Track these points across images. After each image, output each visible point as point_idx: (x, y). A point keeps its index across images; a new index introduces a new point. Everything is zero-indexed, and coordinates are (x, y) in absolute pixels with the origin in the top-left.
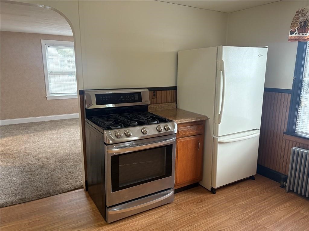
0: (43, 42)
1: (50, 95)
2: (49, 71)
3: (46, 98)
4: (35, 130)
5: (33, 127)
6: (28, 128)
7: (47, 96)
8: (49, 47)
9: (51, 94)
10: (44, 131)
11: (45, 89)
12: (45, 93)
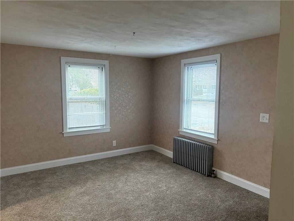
0: (63, 59)
1: (68, 131)
2: (68, 97)
3: (62, 135)
4: (50, 188)
5: (46, 180)
6: (39, 182)
7: (65, 131)
8: (69, 66)
9: (69, 128)
10: (64, 188)
11: (61, 123)
12: (61, 128)
